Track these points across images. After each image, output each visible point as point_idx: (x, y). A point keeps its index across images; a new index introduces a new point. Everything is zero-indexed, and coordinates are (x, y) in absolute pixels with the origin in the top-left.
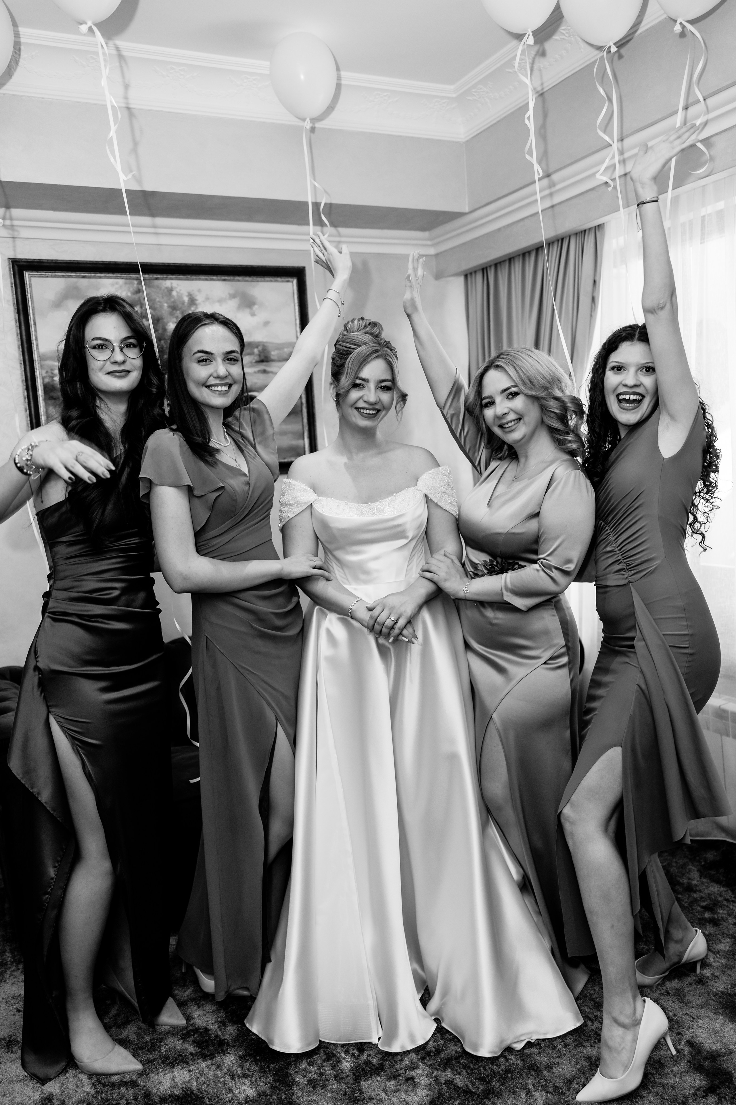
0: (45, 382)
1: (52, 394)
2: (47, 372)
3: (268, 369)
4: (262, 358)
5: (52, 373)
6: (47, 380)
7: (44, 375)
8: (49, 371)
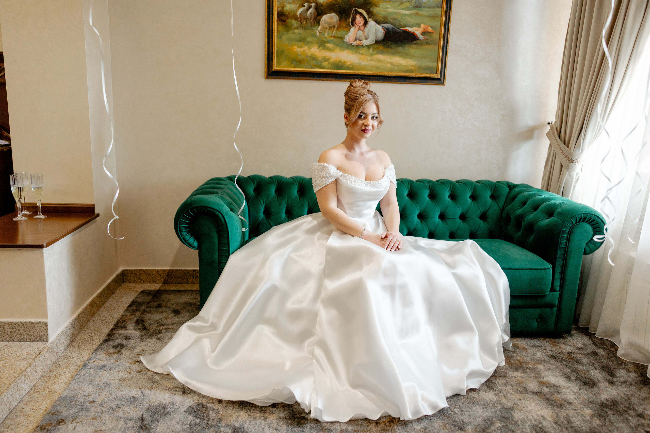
0: (278, 10)
1: (281, 18)
2: (280, 4)
3: (420, 12)
4: (417, 4)
5: (283, 5)
6: (280, 9)
7: (279, 5)
8: (282, 3)
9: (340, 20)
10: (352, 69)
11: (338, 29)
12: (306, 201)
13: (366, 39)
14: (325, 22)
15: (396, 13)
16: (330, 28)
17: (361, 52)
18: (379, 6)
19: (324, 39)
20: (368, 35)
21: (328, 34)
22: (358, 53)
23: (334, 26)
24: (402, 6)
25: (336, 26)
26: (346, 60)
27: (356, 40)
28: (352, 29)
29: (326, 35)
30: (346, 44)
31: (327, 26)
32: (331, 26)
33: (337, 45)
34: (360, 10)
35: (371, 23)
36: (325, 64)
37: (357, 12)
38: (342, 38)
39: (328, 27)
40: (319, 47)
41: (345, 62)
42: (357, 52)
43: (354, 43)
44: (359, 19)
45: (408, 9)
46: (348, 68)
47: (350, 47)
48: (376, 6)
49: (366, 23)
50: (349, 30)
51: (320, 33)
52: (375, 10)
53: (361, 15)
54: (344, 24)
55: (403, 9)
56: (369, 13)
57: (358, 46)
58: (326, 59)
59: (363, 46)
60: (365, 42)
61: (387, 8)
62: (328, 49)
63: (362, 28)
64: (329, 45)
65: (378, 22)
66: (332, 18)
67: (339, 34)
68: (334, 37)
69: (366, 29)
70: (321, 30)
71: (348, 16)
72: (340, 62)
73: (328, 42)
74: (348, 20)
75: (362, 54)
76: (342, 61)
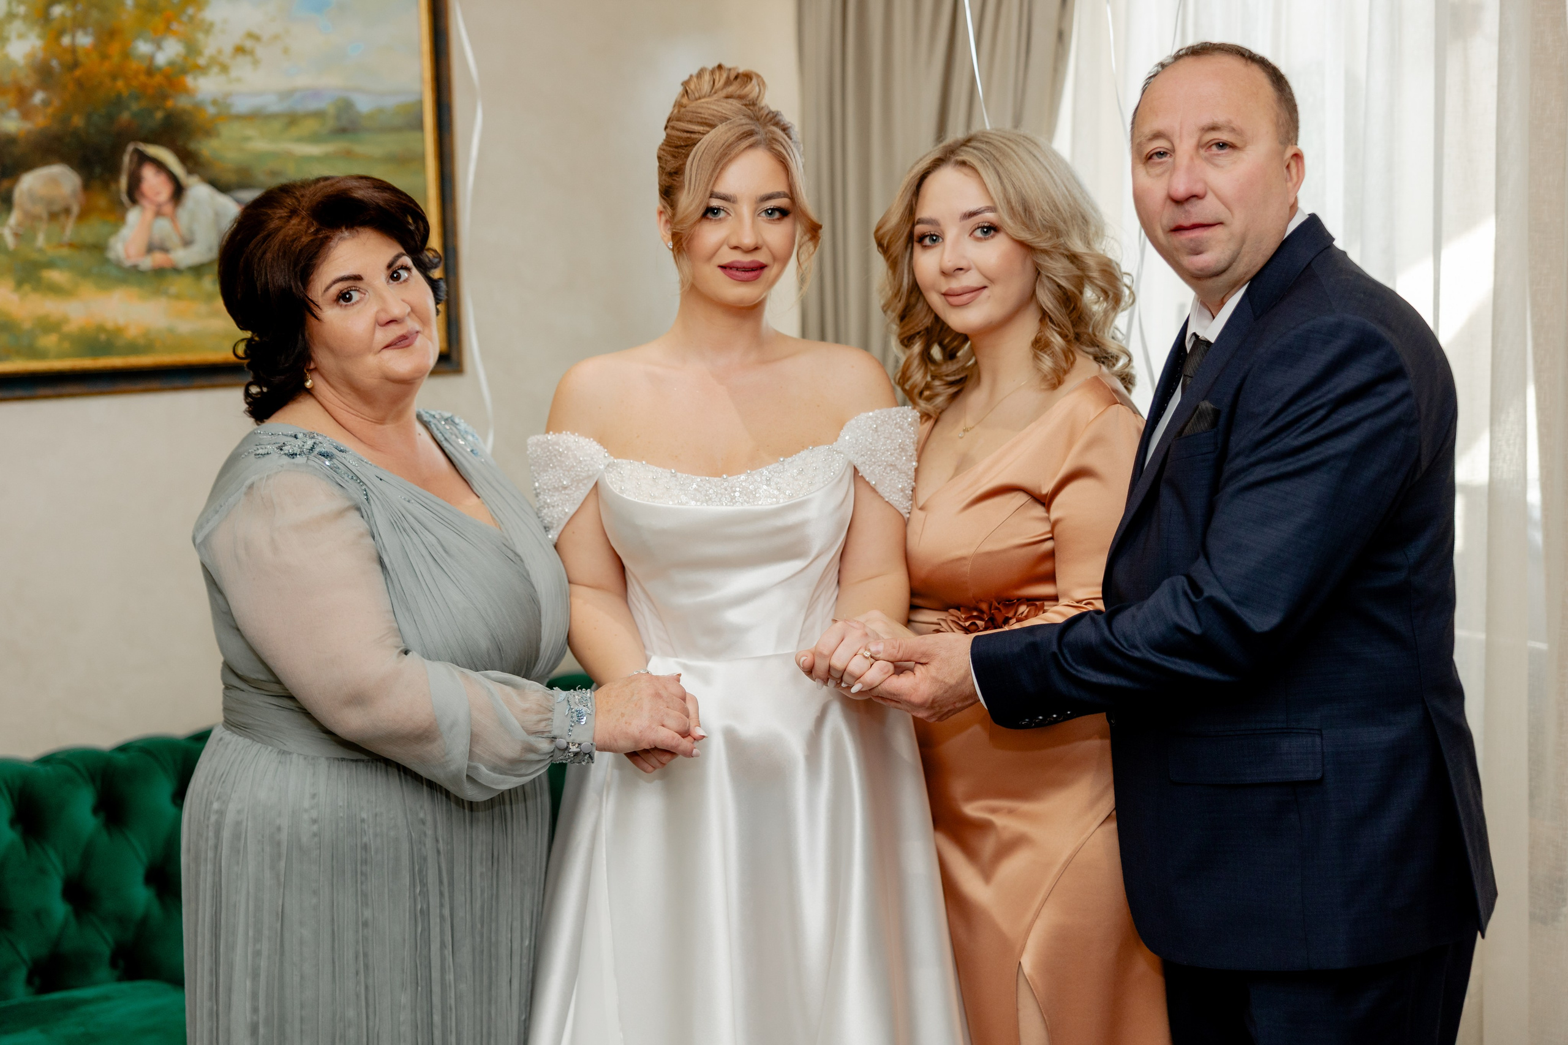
3: (356, 149)
4: (344, 124)
9: (86, 186)
10: (147, 347)
11: (84, 215)
12: (52, 853)
13: (187, 243)
14: (32, 196)
15: (276, 155)
16: (53, 216)
17: (173, 290)
18: (218, 135)
19: (35, 256)
20: (191, 232)
21: (48, 238)
22: (166, 293)
23: (67, 211)
24: (295, 131)
25: (76, 209)
26: (121, 321)
27: (150, 249)
28: (133, 216)
29: (41, 240)
30: (118, 265)
31: (40, 210)
32: (56, 208)
33: (85, 274)
34: (153, 150)
35: (199, 191)
36: (49, 341)
37: (143, 159)
38: (99, 248)
39: (45, 215)
40: (19, 284)
41: (118, 331)
42: (158, 292)
43: (147, 263)
44: (153, 182)
45: (315, 138)
46: (133, 348)
47: (131, 276)
48: (209, 132)
49: (178, 191)
50: (121, 220)
51: (16, 235)
52: (207, 148)
53: (160, 166)
54: (102, 201)
55: (300, 140)
56: (188, 158)
57: (160, 273)
58: (48, 326)
59: (176, 270)
60: (184, 257)
61: (247, 139)
62: (55, 290)
63: (168, 208)
64: (55, 276)
65: (221, 187)
66: (54, 181)
67: (90, 232)
68: (71, 245)
69: (183, 214)
70: (19, 224)
71: (112, 169)
72: (101, 328)
73: (50, 265)
74: (113, 187)
75: (178, 297)
76: (110, 325)
